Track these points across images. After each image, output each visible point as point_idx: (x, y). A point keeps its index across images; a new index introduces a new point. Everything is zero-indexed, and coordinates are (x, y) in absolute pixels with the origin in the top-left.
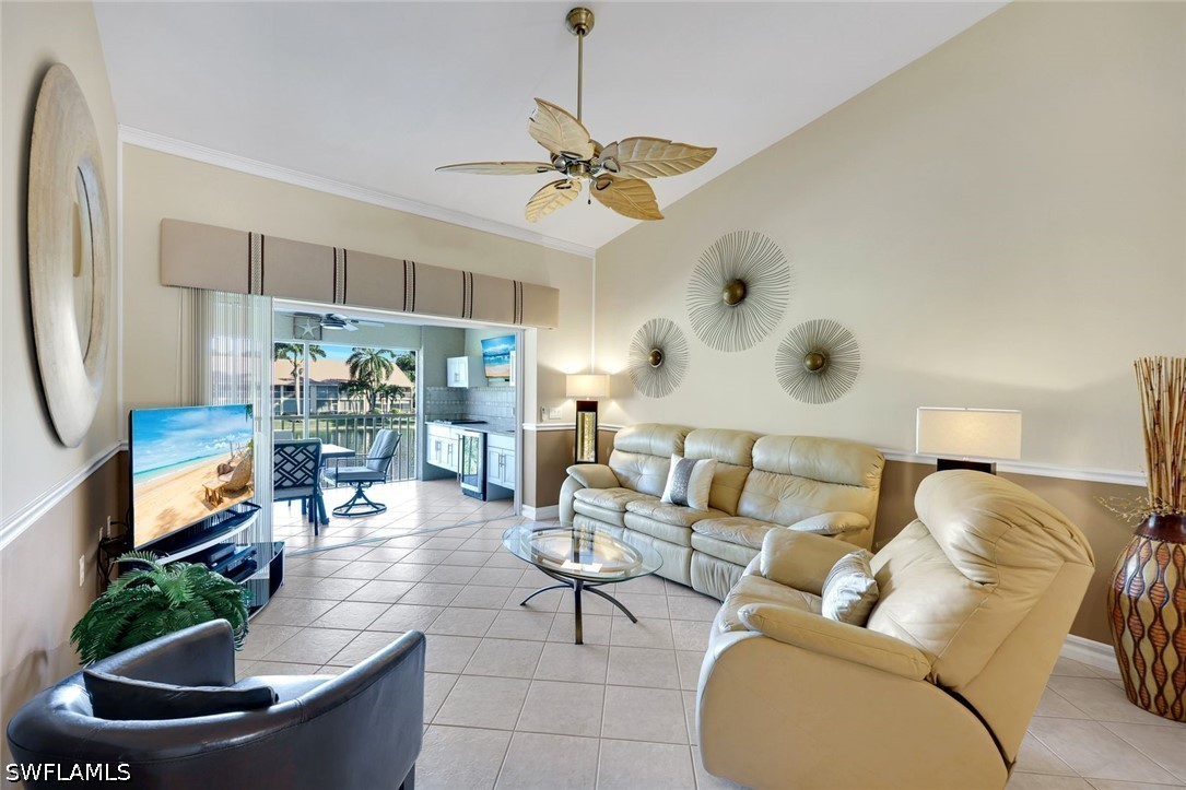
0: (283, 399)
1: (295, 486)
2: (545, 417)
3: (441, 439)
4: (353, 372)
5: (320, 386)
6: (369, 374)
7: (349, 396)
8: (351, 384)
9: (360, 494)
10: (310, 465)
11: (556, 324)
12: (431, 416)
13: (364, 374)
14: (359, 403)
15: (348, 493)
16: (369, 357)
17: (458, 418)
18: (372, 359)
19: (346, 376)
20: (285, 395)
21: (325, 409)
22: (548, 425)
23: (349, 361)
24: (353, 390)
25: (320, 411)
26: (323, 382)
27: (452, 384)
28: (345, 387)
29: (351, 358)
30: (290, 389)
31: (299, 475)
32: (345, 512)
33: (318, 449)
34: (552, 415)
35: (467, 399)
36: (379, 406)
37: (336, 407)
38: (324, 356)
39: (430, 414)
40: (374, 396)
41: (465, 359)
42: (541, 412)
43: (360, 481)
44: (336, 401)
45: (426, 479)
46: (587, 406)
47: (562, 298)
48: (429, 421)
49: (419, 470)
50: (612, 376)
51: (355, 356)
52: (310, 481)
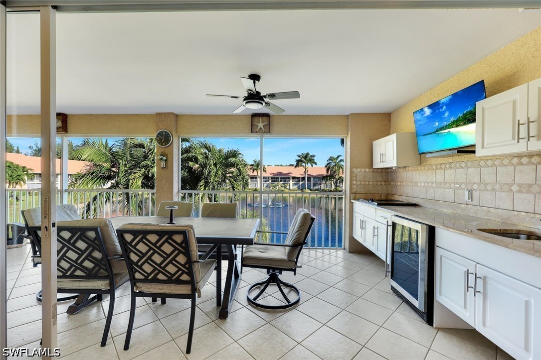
0: (301, 183)
3: (365, 219)
4: (327, 171)
5: (315, 177)
6: (335, 172)
7: (326, 182)
8: (327, 176)
12: (356, 196)
13: (332, 172)
14: (330, 185)
16: (335, 164)
17: (383, 197)
18: (336, 165)
19: (324, 173)
20: (302, 181)
21: (316, 187)
23: (326, 166)
24: (327, 179)
25: (314, 188)
26: (316, 176)
27: (378, 164)
28: (324, 178)
29: (327, 165)
30: (303, 179)
35: (393, 180)
36: (339, 186)
37: (321, 186)
38: (316, 164)
39: (355, 193)
40: (336, 182)
41: (393, 137)
44: (321, 184)
45: (351, 252)
48: (355, 200)
49: (346, 242)
51: (328, 164)
52: (185, 277)
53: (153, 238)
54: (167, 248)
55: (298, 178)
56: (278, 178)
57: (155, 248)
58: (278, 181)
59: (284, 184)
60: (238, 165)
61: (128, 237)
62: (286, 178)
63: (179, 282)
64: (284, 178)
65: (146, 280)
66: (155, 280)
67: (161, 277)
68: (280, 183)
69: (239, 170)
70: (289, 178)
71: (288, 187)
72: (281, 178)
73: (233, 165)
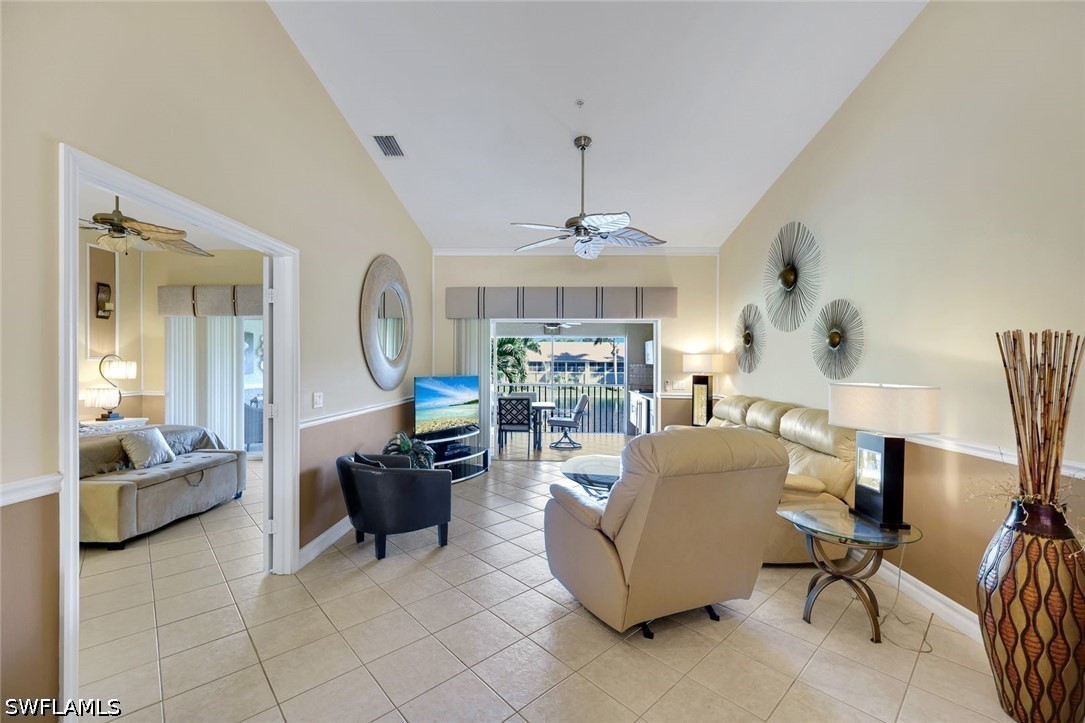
1: (518, 424)
2: (668, 388)
3: (634, 404)
9: (566, 435)
10: (526, 412)
11: (675, 316)
15: (558, 436)
17: (651, 388)
20: (608, 369)
22: (671, 393)
27: (647, 361)
31: (520, 417)
32: (555, 447)
33: (529, 404)
34: (676, 386)
39: (632, 385)
42: (665, 383)
43: (563, 427)
45: (629, 433)
46: (701, 380)
47: (681, 297)
48: (632, 390)
49: (625, 426)
50: (725, 354)
52: (526, 422)
53: (514, 402)
54: (520, 407)
55: (599, 364)
56: (564, 364)
57: (514, 407)
58: (564, 370)
59: (574, 375)
60: (516, 353)
61: (503, 402)
62: (579, 364)
63: (522, 424)
64: (573, 364)
65: (507, 424)
66: (511, 424)
67: (515, 422)
68: (567, 373)
69: (518, 360)
70: (583, 364)
71: (581, 381)
72: (569, 365)
73: (510, 354)
